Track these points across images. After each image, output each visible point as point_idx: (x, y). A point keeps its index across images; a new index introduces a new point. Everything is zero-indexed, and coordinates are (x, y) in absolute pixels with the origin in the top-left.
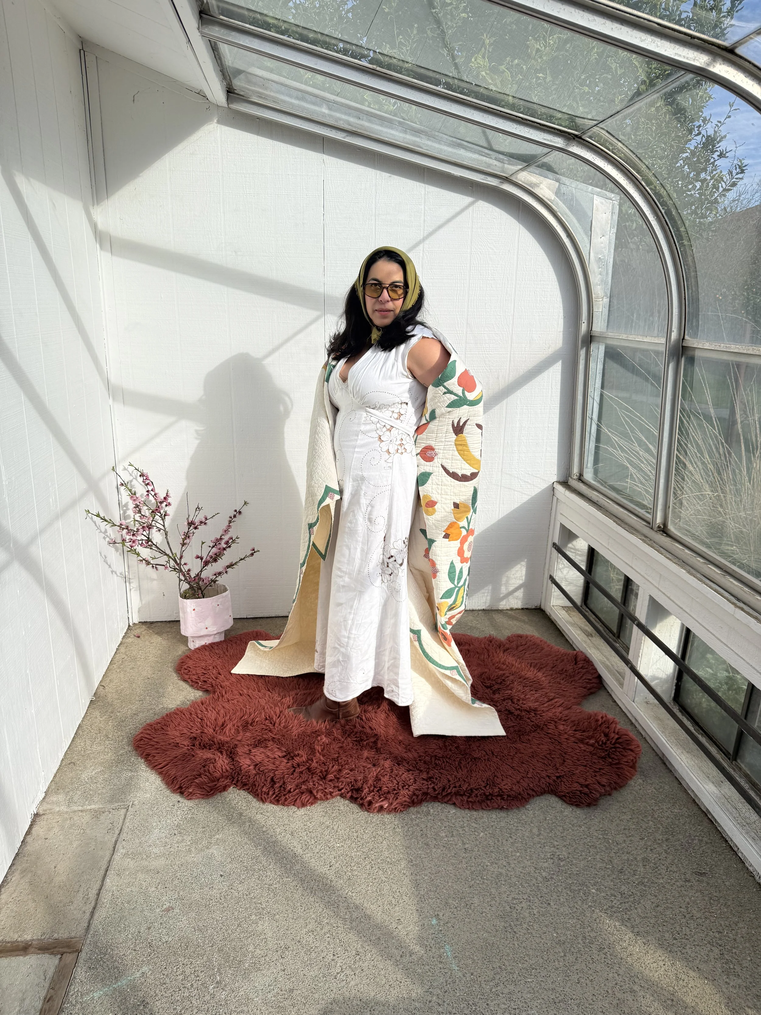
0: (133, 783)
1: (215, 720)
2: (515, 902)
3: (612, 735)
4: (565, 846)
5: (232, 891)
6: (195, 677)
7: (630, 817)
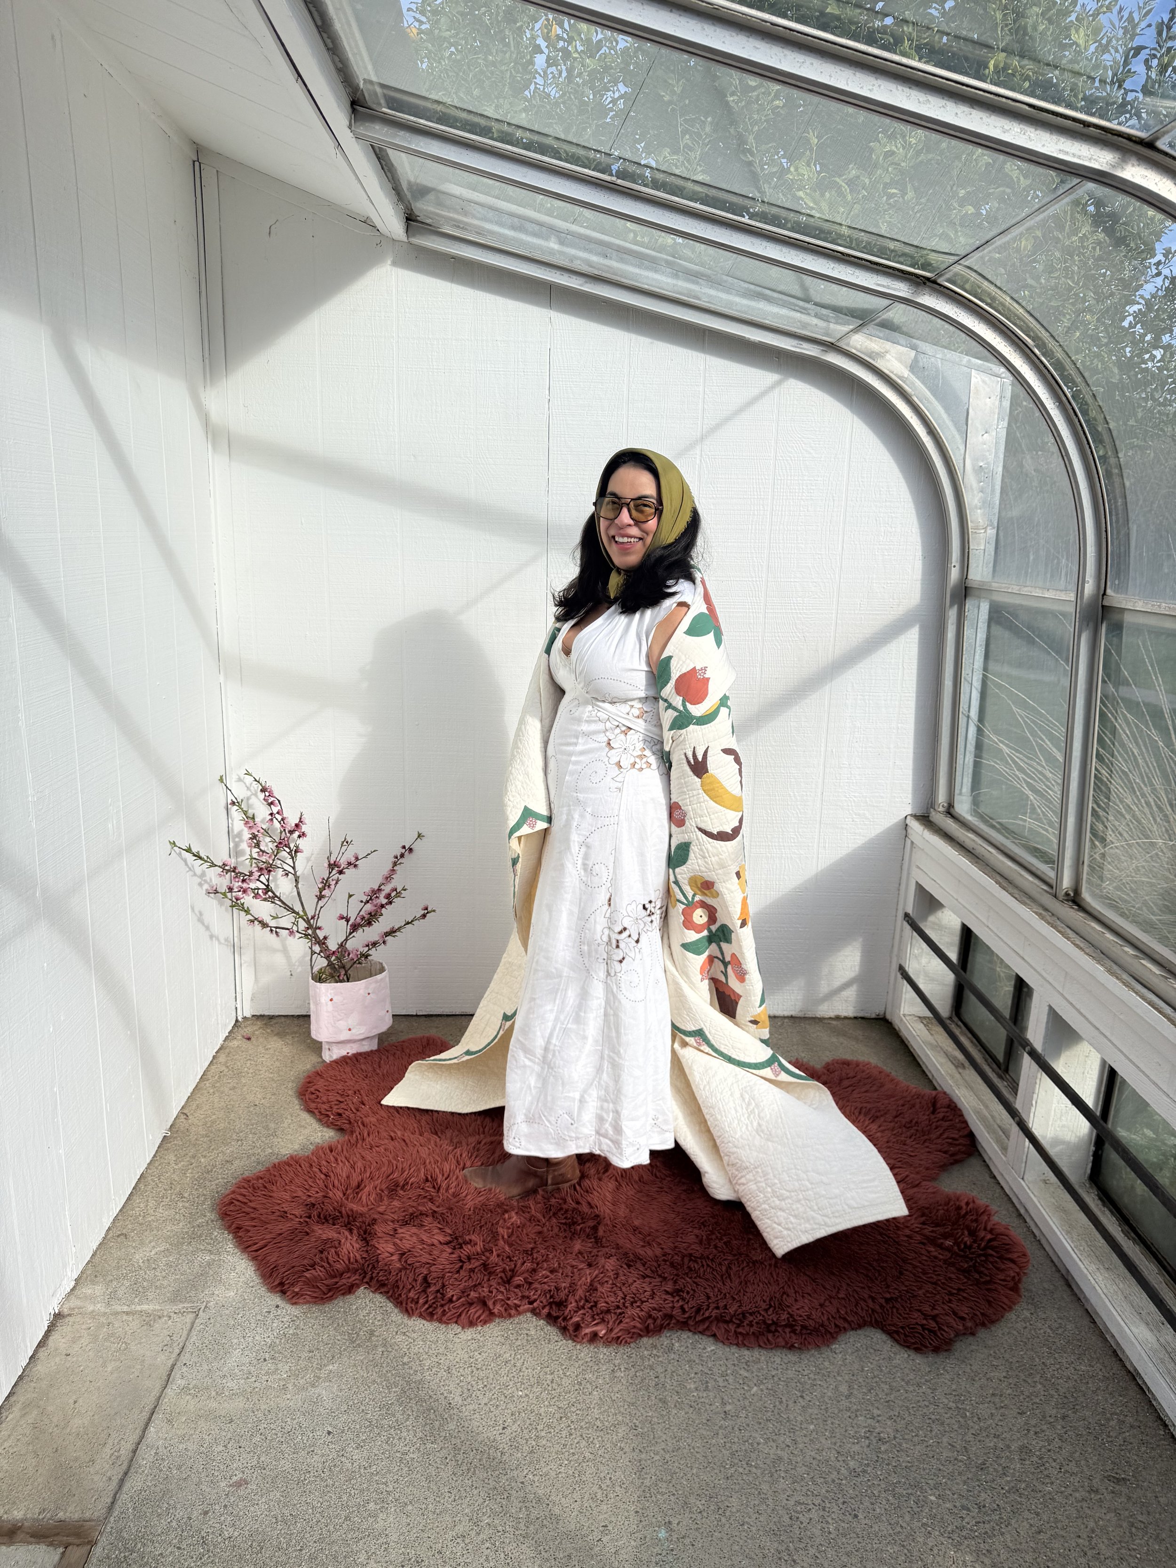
0: (211, 1272)
1: (348, 1177)
2: (799, 1508)
3: (982, 1234)
4: (890, 1418)
5: (343, 1459)
6: (326, 1106)
7: (1004, 1374)
